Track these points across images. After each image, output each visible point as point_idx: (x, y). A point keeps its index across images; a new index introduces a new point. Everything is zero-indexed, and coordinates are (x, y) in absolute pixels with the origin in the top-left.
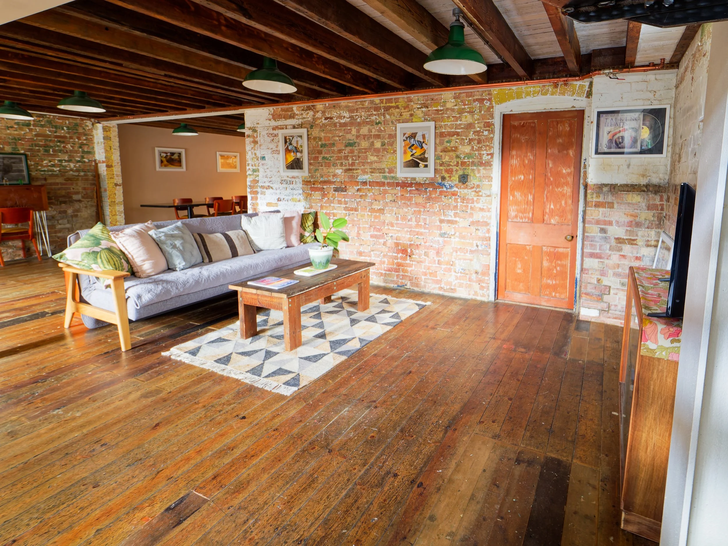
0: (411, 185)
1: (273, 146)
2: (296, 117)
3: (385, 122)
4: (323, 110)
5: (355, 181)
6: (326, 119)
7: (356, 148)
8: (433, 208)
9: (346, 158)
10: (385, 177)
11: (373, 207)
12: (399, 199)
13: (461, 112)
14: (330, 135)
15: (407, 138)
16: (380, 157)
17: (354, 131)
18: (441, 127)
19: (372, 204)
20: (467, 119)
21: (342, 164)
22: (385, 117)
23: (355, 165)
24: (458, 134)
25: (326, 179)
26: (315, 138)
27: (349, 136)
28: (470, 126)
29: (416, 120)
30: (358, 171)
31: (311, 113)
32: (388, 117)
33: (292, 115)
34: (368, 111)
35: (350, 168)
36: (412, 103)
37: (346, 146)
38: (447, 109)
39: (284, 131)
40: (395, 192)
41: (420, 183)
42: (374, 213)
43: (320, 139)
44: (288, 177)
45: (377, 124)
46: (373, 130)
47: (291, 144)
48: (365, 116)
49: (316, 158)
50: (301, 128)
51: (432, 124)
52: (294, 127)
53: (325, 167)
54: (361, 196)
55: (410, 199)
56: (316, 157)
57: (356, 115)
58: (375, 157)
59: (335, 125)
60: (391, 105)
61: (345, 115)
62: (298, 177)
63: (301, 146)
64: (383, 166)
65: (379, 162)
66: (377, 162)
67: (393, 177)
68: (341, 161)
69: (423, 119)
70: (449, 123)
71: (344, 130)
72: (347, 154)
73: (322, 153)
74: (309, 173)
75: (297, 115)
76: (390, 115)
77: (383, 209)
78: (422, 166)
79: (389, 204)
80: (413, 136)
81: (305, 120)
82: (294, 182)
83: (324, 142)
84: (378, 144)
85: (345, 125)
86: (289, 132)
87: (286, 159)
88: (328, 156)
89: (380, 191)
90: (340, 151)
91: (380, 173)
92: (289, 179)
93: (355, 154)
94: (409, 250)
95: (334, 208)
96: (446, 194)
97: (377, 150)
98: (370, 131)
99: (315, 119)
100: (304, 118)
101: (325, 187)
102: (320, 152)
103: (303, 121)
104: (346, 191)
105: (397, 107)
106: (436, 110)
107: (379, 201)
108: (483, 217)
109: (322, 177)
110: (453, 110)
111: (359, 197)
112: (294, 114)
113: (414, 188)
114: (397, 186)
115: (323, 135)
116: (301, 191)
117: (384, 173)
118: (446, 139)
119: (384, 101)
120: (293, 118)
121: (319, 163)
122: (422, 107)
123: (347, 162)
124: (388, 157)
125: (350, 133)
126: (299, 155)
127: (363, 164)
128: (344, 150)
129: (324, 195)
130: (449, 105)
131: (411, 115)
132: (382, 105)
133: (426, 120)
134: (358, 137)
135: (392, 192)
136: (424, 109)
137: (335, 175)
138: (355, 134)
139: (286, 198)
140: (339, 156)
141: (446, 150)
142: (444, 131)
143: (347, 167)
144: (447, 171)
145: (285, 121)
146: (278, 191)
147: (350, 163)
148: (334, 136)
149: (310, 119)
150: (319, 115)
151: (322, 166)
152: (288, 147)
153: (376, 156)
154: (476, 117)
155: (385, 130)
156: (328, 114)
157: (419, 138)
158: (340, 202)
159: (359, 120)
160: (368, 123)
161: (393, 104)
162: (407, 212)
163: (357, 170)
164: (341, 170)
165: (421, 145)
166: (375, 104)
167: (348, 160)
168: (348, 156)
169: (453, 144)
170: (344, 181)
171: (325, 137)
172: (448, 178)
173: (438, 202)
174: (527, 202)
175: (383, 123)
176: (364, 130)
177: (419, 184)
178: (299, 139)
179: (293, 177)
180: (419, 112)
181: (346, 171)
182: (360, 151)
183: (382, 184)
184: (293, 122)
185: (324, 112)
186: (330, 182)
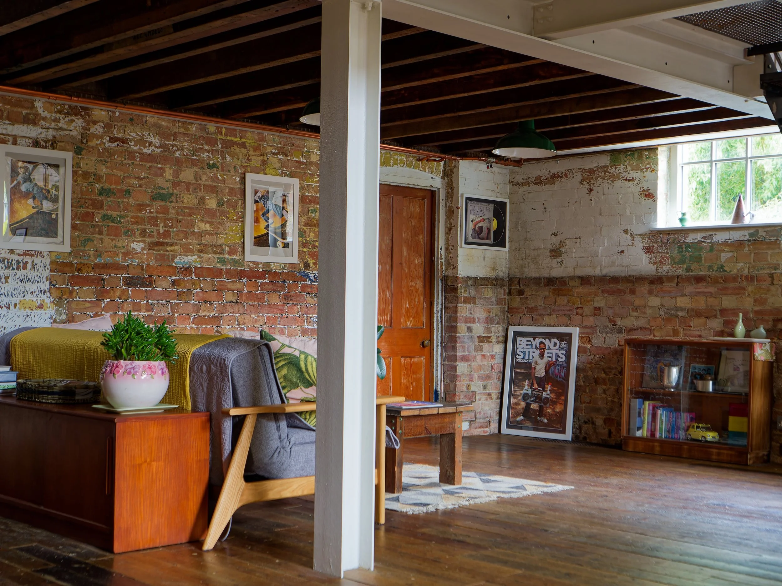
0: (262, 275)
2: (42, 122)
3: (224, 167)
4: (107, 120)
5: (170, 266)
7: (173, 204)
8: (294, 313)
9: (153, 221)
10: (223, 261)
11: (202, 313)
12: (244, 298)
14: (121, 174)
15: (260, 198)
16: (215, 225)
17: (169, 173)
18: (304, 188)
19: (198, 308)
21: (143, 233)
22: (223, 158)
23: (170, 236)
25: (108, 260)
26: (86, 175)
27: (160, 181)
29: (271, 172)
30: (176, 247)
31: (79, 122)
32: (228, 158)
33: (32, 117)
34: (196, 143)
35: (161, 240)
36: (265, 145)
37: (153, 199)
38: (311, 163)
40: (239, 286)
41: (276, 272)
42: (202, 324)
43: (98, 178)
44: (12, 252)
45: (210, 167)
46: (204, 178)
47: (28, 179)
48: (189, 150)
49: (87, 217)
50: (53, 147)
51: (296, 182)
52: (36, 144)
53: (108, 235)
54: (179, 295)
55: (260, 299)
56: (87, 214)
57: (173, 145)
58: (207, 225)
59: (131, 155)
60: (234, 139)
61: (153, 140)
62: (39, 253)
63: (56, 187)
64: (221, 241)
65: (212, 234)
66: (209, 234)
67: (235, 261)
68: (143, 227)
69: (280, 171)
70: (314, 184)
71: (150, 168)
72: (154, 215)
73: (101, 207)
74: (71, 246)
75: (44, 119)
76: (232, 156)
77: (219, 318)
78: (281, 246)
79: (229, 309)
80: (268, 195)
81: (62, 133)
82: (29, 266)
83: (106, 186)
84: (212, 203)
85: (151, 158)
86: (23, 151)
87: (14, 210)
88: (114, 214)
89: (213, 285)
90: (141, 207)
91: (215, 253)
92: (16, 257)
93: (171, 215)
96: (310, 290)
97: (211, 213)
98: (197, 177)
99: (85, 135)
100: (61, 129)
101: (106, 276)
102: (98, 205)
103: (55, 133)
104: (150, 285)
105: (243, 145)
106: (297, 162)
107: (211, 304)
109: (100, 256)
111: (175, 295)
112: (37, 115)
113: (267, 281)
114: (242, 277)
115: (103, 170)
116: (46, 286)
117: (221, 253)
118: (311, 207)
119: (224, 130)
120: (35, 124)
121: (94, 226)
122: (278, 154)
123: (154, 229)
124: (228, 225)
125: (162, 175)
126: (47, 206)
127: (186, 235)
128: (148, 206)
129: (101, 295)
130: (313, 158)
131: (264, 162)
132: (219, 137)
133: (283, 174)
134: (176, 184)
135: (233, 287)
136: (281, 157)
137: (128, 254)
138: (171, 178)
139: (5, 300)
140: (137, 217)
141: (310, 223)
142: (307, 194)
143: (155, 239)
144: (312, 255)
145: (10, 128)
147: (161, 231)
148: (128, 177)
149: (74, 133)
150: (97, 129)
151: (100, 233)
152: (19, 184)
153: (208, 222)
155: (224, 180)
156: (118, 132)
157: (277, 200)
159: (178, 154)
160: (194, 163)
161: (238, 140)
162: (256, 321)
163: (172, 245)
164: (141, 245)
165: (280, 211)
166: (208, 133)
167: (157, 226)
168: (156, 218)
169: (318, 215)
170: (148, 265)
171: (108, 175)
172: (313, 266)
173: (300, 302)
174: (386, 300)
175: (220, 168)
176: (188, 175)
177: (274, 274)
178: (51, 171)
179: (26, 253)
180: (274, 160)
181: (153, 246)
182: (180, 211)
183: (218, 273)
184: (32, 131)
185: (108, 126)
186: (117, 267)
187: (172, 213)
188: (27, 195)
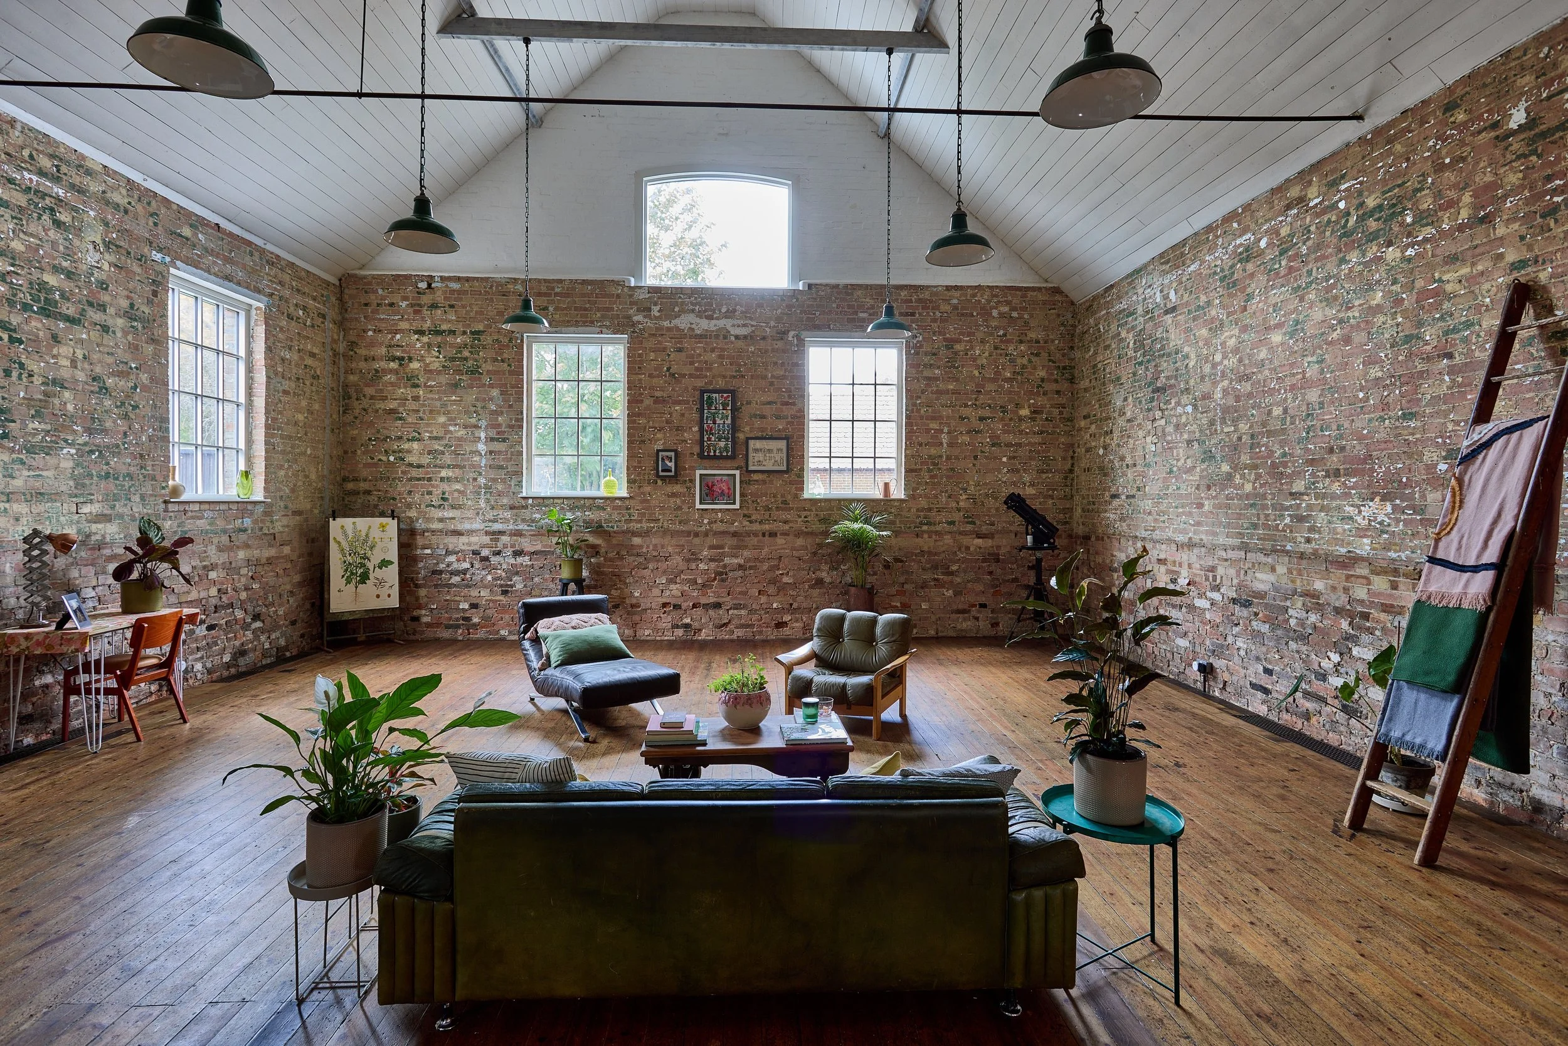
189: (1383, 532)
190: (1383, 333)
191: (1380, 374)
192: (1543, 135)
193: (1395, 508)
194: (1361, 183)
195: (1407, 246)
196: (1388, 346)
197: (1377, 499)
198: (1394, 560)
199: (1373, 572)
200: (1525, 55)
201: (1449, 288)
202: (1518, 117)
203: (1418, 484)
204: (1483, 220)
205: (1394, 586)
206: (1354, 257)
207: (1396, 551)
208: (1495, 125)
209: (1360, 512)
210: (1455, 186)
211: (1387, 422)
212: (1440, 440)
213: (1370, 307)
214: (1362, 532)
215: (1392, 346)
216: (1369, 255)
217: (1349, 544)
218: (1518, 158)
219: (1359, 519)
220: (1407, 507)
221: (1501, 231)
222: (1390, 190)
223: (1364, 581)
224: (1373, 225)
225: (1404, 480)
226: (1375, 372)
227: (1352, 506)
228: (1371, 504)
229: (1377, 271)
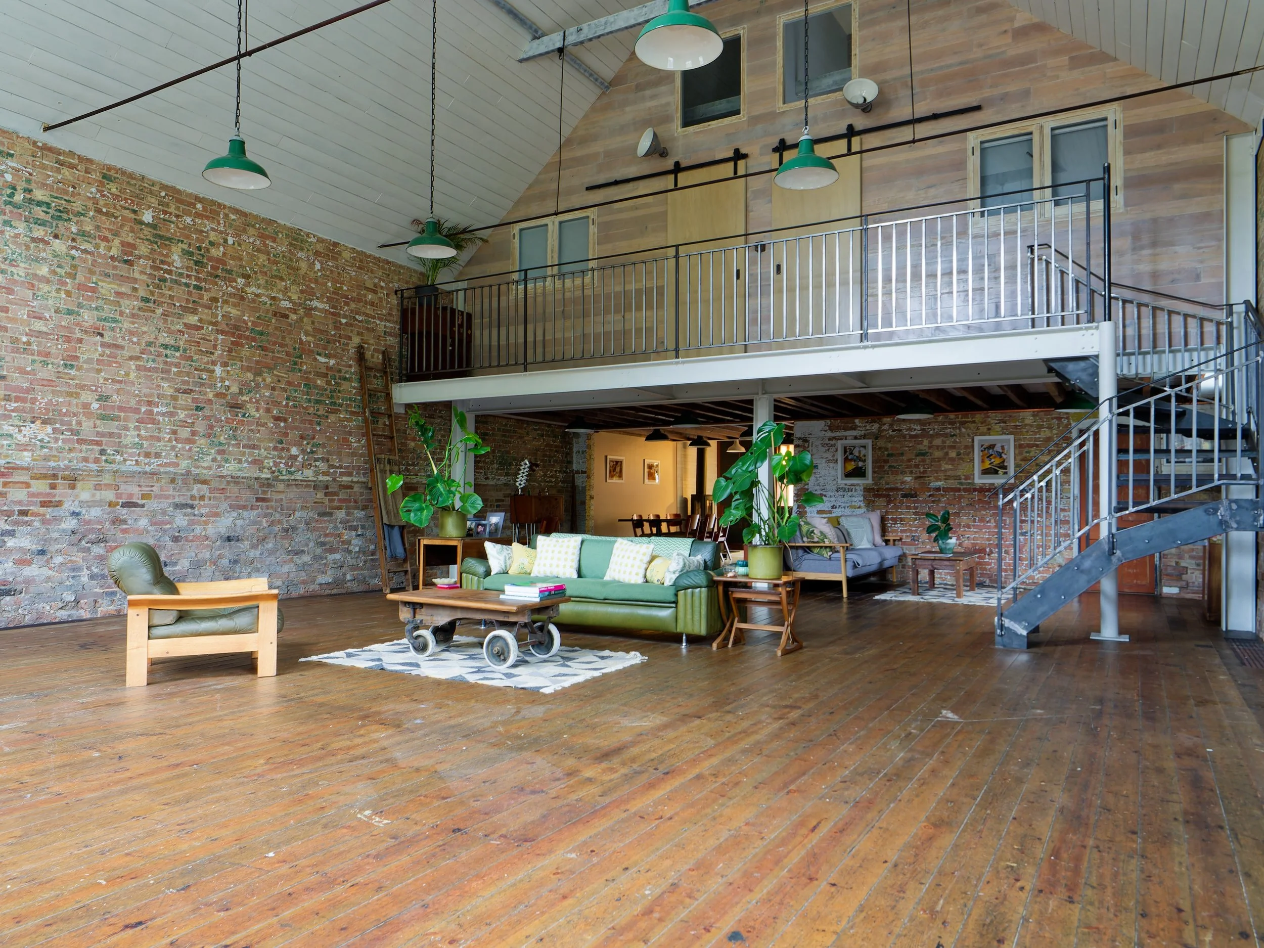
0: (989, 490)
1: (829, 455)
2: (858, 429)
3: (961, 435)
4: (890, 422)
5: (927, 488)
6: (893, 431)
7: (928, 457)
9: (917, 466)
10: (961, 484)
12: (976, 502)
13: (1040, 427)
14: (898, 446)
15: (985, 449)
16: (955, 465)
17: (926, 442)
18: (1020, 439)
20: (1044, 433)
21: (911, 472)
22: (960, 430)
23: (926, 473)
24: (1037, 446)
25: (893, 486)
26: (880, 448)
27: (920, 447)
28: (1049, 439)
29: (994, 433)
30: (931, 478)
31: (876, 426)
32: (963, 430)
33: (854, 427)
34: (943, 425)
35: (922, 475)
36: (989, 419)
37: (917, 455)
38: (1026, 425)
39: (844, 442)
40: (971, 496)
43: (887, 449)
44: (846, 484)
45: (952, 436)
46: (948, 442)
47: (851, 453)
48: (938, 429)
49: (882, 467)
50: (865, 438)
51: (1012, 437)
52: (856, 438)
53: (892, 474)
54: (933, 502)
57: (929, 428)
59: (904, 436)
60: (967, 420)
61: (917, 428)
62: (858, 485)
63: (864, 456)
64: (959, 473)
65: (953, 470)
66: (951, 470)
67: (969, 483)
68: (911, 469)
69: (1001, 432)
70: (1028, 437)
71: (915, 441)
72: (918, 463)
74: (873, 480)
75: (859, 427)
76: (966, 428)
77: (959, 513)
78: (1002, 473)
79: (965, 508)
80: (992, 447)
81: (869, 431)
82: (853, 490)
83: (891, 452)
84: (953, 454)
85: (916, 436)
86: (850, 442)
87: (845, 468)
88: (895, 464)
89: (955, 496)
90: (910, 460)
91: (955, 479)
92: (848, 487)
94: (988, 550)
95: (901, 513)
97: (952, 460)
98: (944, 442)
99: (880, 430)
101: (891, 494)
102: (887, 461)
103: (866, 432)
104: (916, 497)
105: (974, 422)
106: (1014, 426)
108: (1064, 516)
109: (888, 484)
110: (1032, 426)
112: (856, 426)
114: (974, 491)
116: (862, 499)
117: (959, 480)
118: (1027, 449)
119: (960, 417)
120: (855, 429)
121: (885, 471)
122: (999, 423)
123: (917, 470)
124: (964, 465)
125: (922, 444)
126: (860, 464)
127: (937, 472)
128: (914, 459)
129: (889, 502)
130: (1027, 422)
131: (989, 429)
132: (957, 420)
133: (1004, 433)
134: (930, 447)
135: (968, 497)
136: (1002, 424)
137: (903, 482)
138: (927, 444)
139: (843, 505)
140: (908, 465)
141: (1026, 459)
142: (1023, 443)
143: (918, 475)
145: (844, 433)
146: (833, 499)
147: (922, 471)
148: (903, 447)
149: (874, 431)
150: (886, 427)
151: (888, 474)
152: (847, 456)
153: (950, 464)
154: (1055, 432)
155: (961, 441)
156: (897, 426)
157: (998, 448)
158: (908, 508)
159: (931, 432)
160: (941, 435)
161: (970, 420)
162: (984, 515)
163: (928, 477)
164: (910, 478)
165: (1000, 455)
166: (950, 419)
167: (919, 468)
168: (919, 465)
169: (1032, 454)
170: (915, 488)
171: (892, 447)
175: (958, 436)
176: (938, 442)
178: (862, 449)
179: (852, 485)
180: (997, 426)
181: (916, 478)
182: (933, 460)
183: (959, 490)
184: (854, 433)
185: (891, 425)
186: (897, 489)
187: (928, 462)
188: (851, 460)
189: (42, 447)
190: (47, 299)
191: (44, 329)
192: (161, 237)
193: (55, 430)
194: (30, 174)
195: (73, 248)
196: (53, 311)
197: (38, 422)
198: (53, 468)
199: (32, 478)
200: (153, 185)
201: (103, 291)
202: (147, 217)
203: (75, 415)
204: (126, 262)
205: (53, 487)
206: (21, 227)
207: (54, 461)
208: (135, 212)
209: (20, 431)
210: (110, 230)
211: (50, 366)
212: (94, 388)
213: (35, 275)
214: (23, 447)
215: (56, 312)
216: (35, 235)
217: (7, 456)
218: (148, 240)
219: (19, 437)
220: (66, 430)
221: (137, 275)
222: (56, 198)
223: (24, 485)
224: (39, 212)
225: (64, 410)
226: (39, 326)
227: (12, 425)
228: (32, 425)
229: (45, 250)
